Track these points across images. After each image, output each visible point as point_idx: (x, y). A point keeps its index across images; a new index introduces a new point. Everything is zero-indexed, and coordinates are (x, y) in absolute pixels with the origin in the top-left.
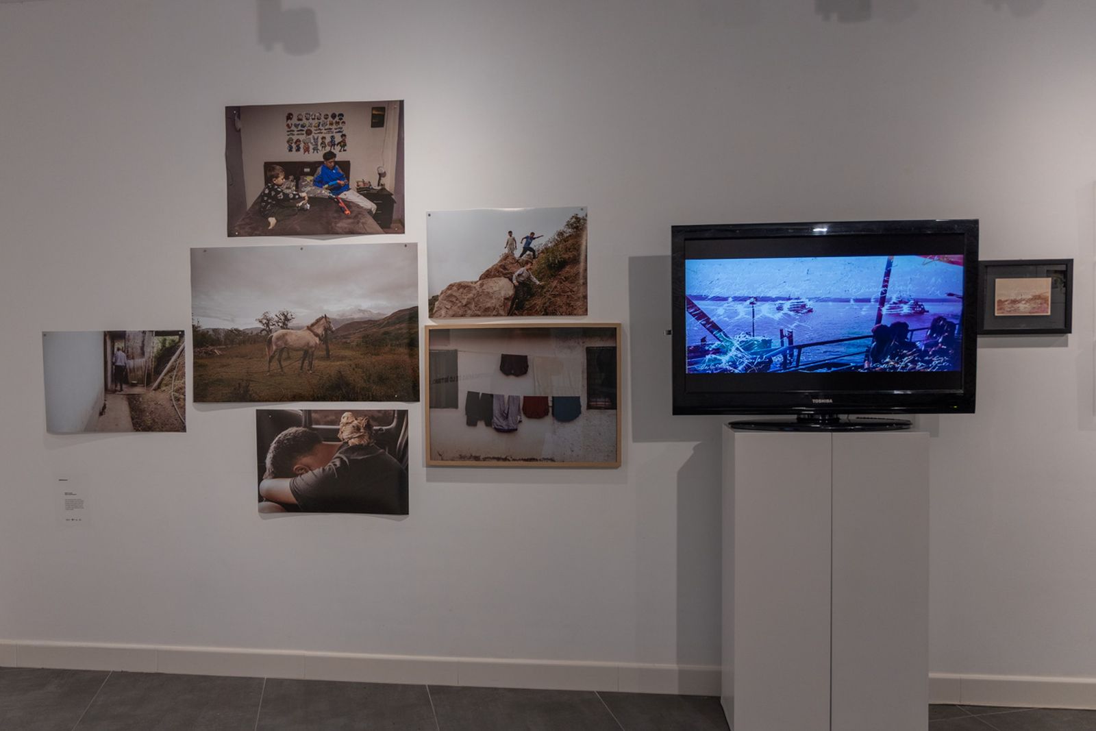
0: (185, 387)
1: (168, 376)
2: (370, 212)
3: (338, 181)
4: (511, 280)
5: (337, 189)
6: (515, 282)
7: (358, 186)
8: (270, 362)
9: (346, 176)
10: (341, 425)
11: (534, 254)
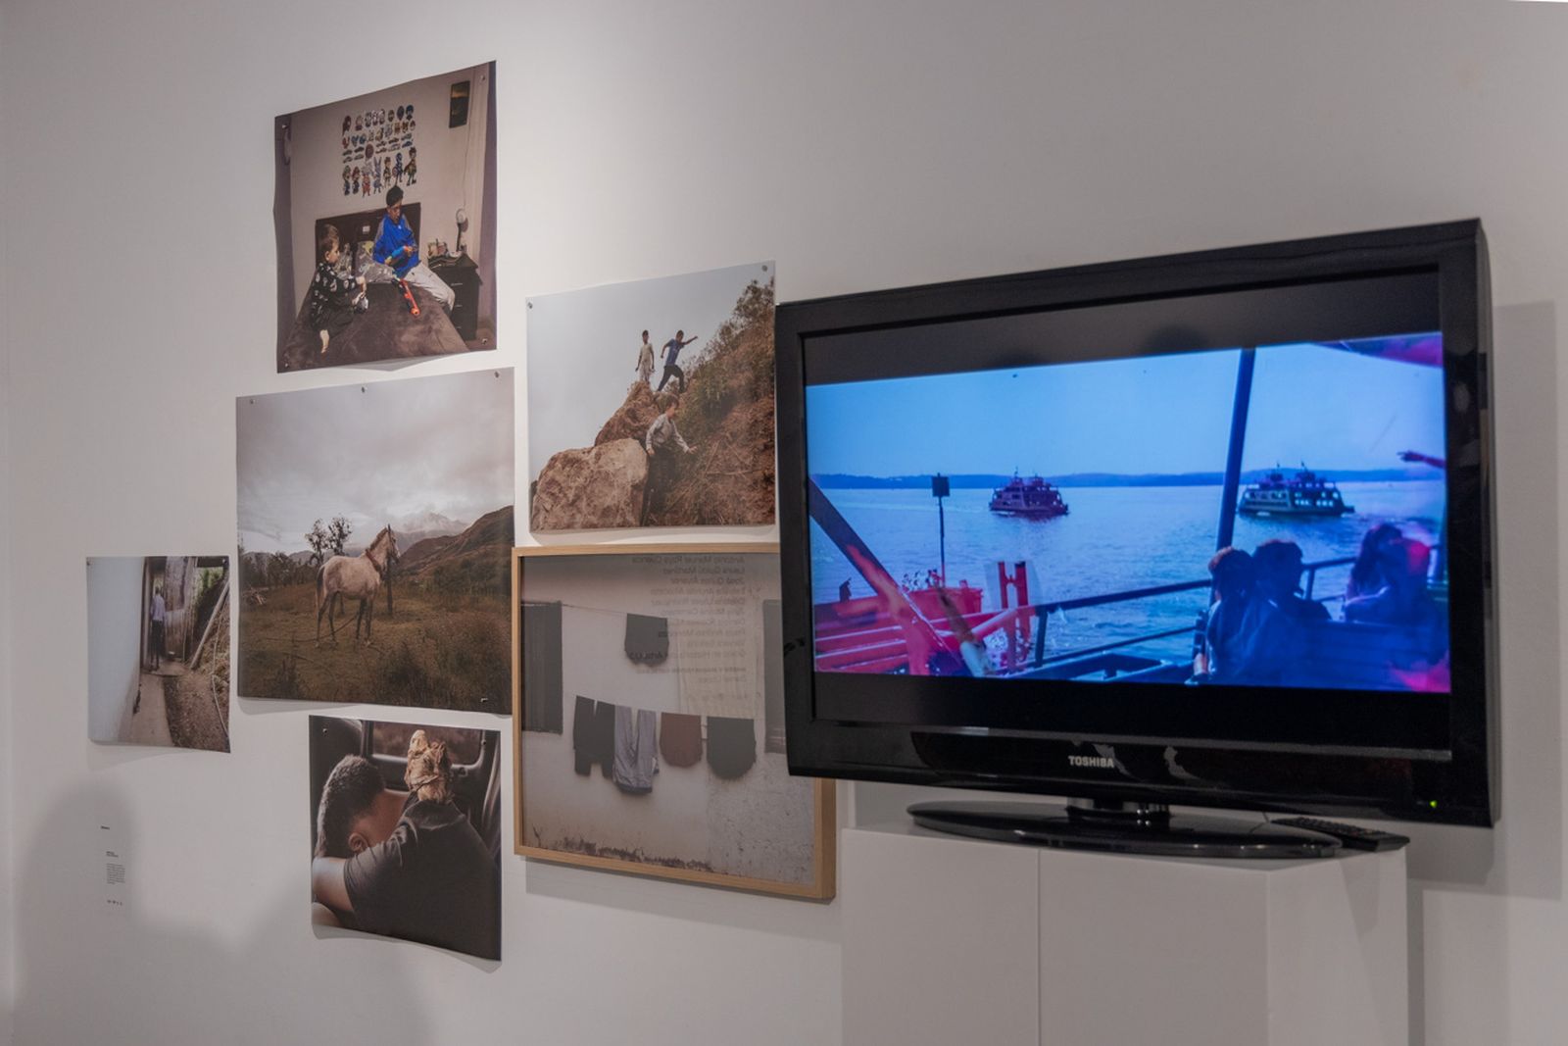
0: (229, 666)
1: (209, 644)
2: (445, 306)
3: (405, 247)
4: (643, 444)
5: (404, 264)
6: (649, 447)
7: (430, 253)
8: (320, 620)
9: (413, 237)
10: (409, 756)
11: (682, 382)
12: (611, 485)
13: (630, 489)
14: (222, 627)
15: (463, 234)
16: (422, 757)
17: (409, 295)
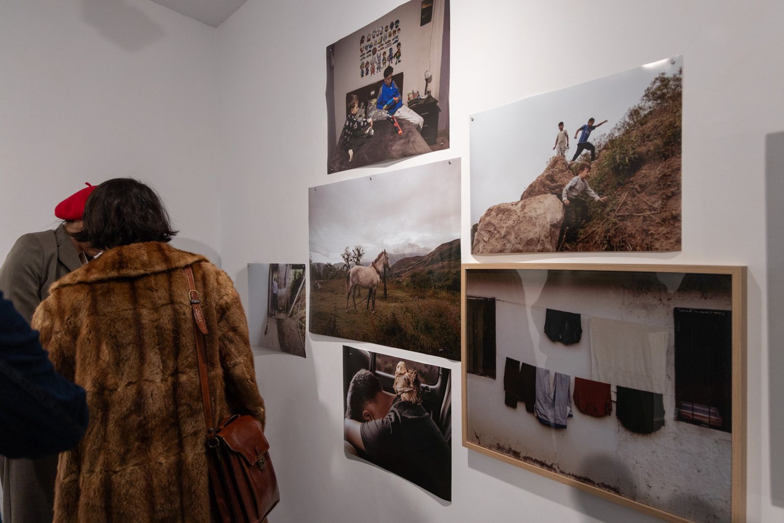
0: (305, 317)
1: (296, 305)
2: (418, 127)
3: (394, 98)
4: (560, 197)
5: (393, 108)
6: (565, 199)
7: (409, 99)
8: (348, 298)
9: (400, 91)
10: (396, 375)
11: (593, 154)
12: (534, 225)
13: (549, 227)
14: (302, 298)
15: (429, 84)
16: (403, 377)
17: (396, 124)
